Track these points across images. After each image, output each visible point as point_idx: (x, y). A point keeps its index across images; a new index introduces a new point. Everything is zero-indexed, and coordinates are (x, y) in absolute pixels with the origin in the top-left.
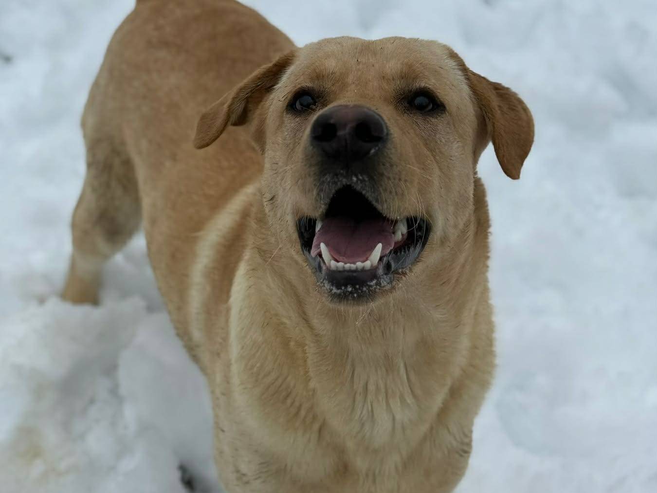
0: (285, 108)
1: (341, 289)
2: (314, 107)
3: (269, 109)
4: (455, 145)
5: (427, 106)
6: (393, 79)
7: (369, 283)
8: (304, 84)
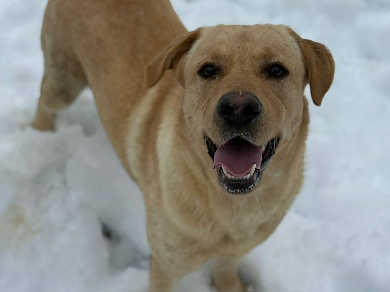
0: (197, 72)
1: (234, 190)
2: (214, 76)
3: (185, 63)
4: (294, 91)
5: (279, 72)
6: (259, 59)
7: (249, 187)
8: (209, 61)
